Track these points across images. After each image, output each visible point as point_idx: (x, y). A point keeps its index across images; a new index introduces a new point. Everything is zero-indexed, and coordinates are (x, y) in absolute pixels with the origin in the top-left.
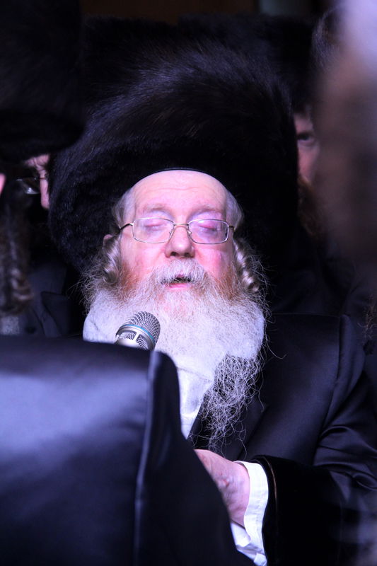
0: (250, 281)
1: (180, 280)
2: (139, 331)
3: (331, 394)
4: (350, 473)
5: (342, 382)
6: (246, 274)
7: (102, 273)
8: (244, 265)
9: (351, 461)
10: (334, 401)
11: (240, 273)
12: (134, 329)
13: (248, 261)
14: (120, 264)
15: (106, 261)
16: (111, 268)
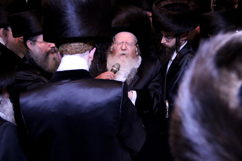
0: (137, 54)
1: (123, 54)
2: (116, 67)
3: (152, 75)
4: (153, 91)
5: (154, 73)
6: (137, 52)
7: (110, 51)
8: (137, 51)
9: (155, 88)
10: (153, 76)
11: (136, 52)
12: (116, 66)
13: (138, 50)
14: (113, 49)
15: (110, 49)
16: (111, 50)
